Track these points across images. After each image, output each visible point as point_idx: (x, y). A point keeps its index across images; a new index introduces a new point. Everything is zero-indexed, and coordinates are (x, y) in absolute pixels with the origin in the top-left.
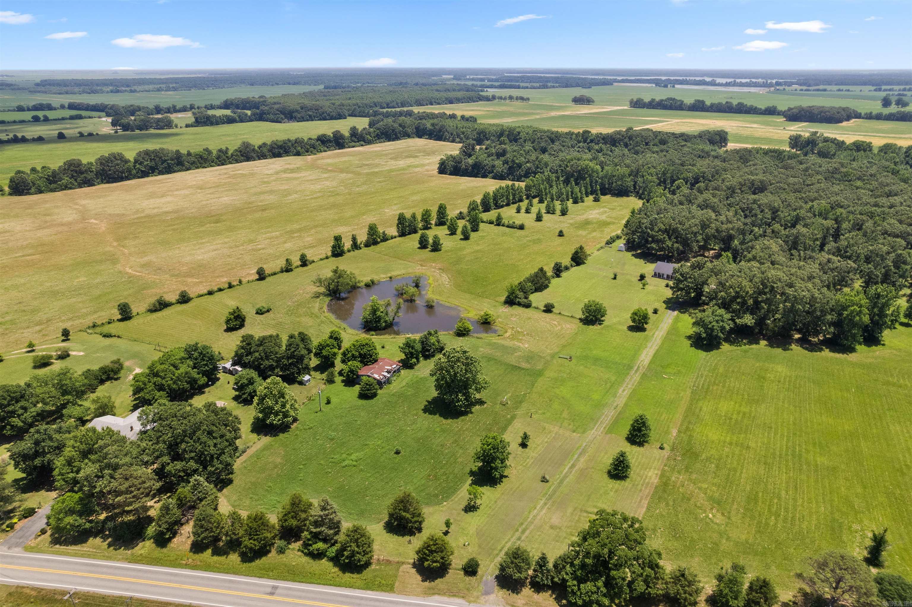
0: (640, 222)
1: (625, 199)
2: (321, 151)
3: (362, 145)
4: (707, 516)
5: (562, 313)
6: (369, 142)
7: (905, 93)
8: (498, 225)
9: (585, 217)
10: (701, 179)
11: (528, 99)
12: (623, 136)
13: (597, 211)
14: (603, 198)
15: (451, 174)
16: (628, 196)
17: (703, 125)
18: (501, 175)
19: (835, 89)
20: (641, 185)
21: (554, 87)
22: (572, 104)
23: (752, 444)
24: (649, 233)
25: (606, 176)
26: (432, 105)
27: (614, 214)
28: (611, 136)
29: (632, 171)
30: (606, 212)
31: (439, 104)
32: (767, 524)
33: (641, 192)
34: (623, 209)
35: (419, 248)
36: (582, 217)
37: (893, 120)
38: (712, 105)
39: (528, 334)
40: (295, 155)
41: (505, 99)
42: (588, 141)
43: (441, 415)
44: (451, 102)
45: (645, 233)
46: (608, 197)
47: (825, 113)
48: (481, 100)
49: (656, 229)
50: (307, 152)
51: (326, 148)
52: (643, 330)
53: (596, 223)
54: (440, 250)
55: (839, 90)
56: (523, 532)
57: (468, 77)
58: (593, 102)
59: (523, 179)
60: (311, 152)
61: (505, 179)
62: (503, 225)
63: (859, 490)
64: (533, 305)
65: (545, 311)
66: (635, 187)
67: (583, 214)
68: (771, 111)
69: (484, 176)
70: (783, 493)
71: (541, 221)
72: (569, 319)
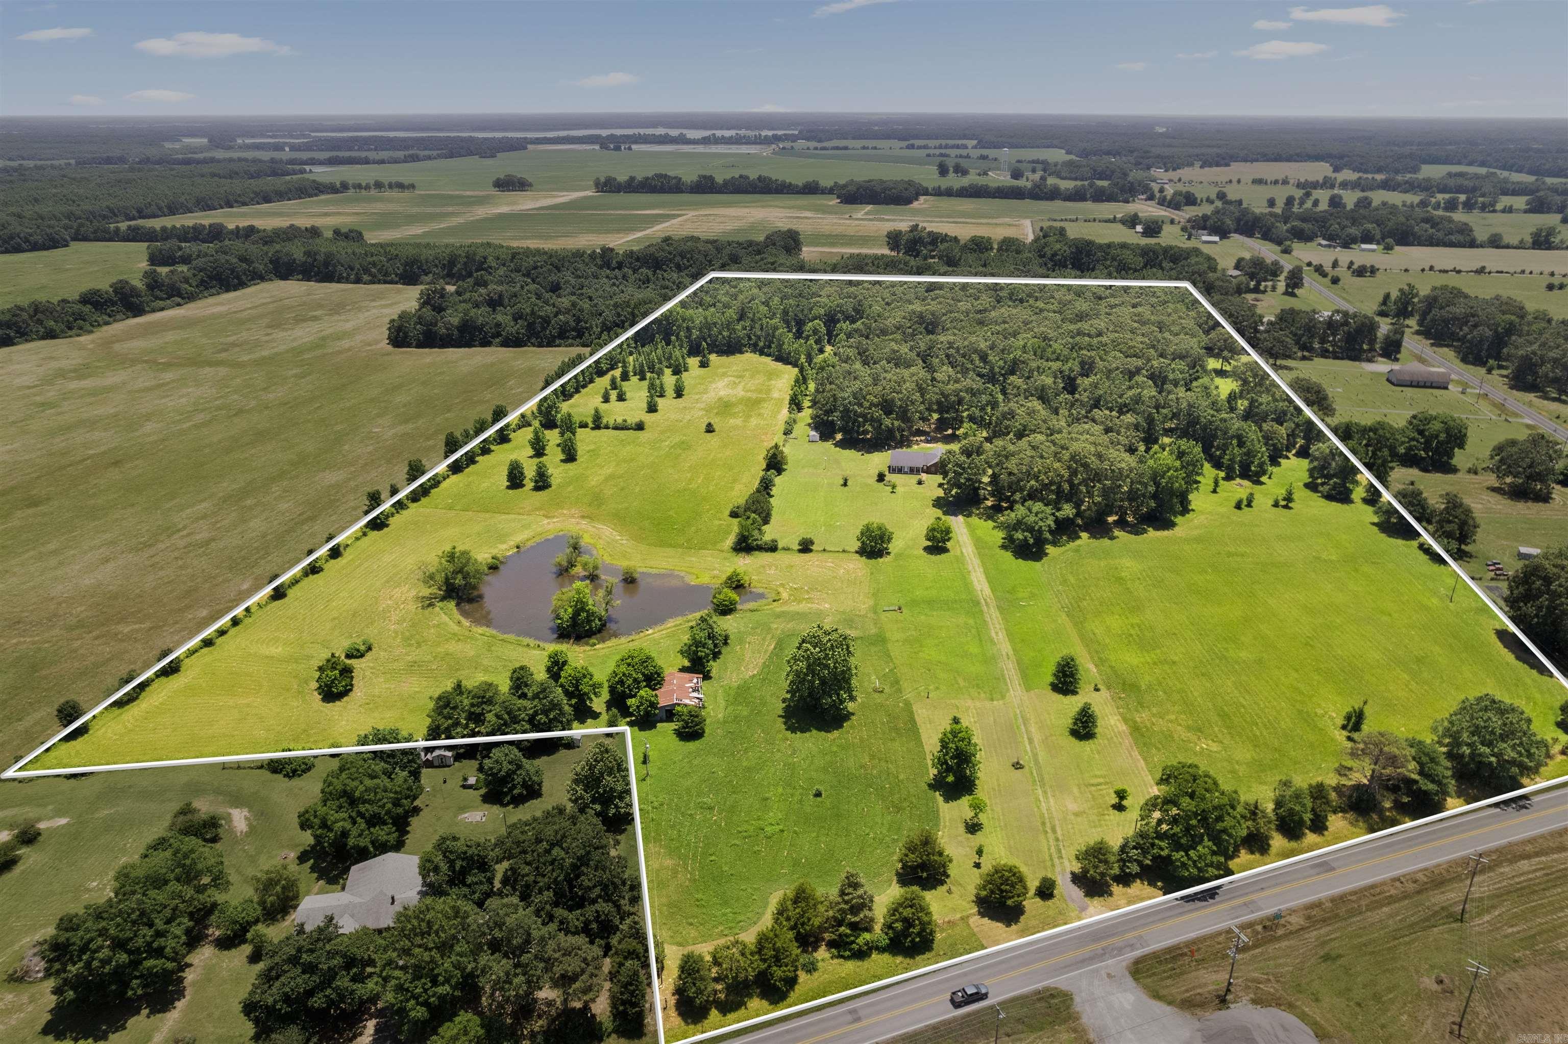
2: (99, 325)
3: (179, 305)
4: (1202, 748)
5: (827, 548)
6: (191, 298)
7: (948, 151)
8: (597, 427)
9: (713, 395)
11: (413, 186)
13: (721, 383)
14: (710, 360)
15: (419, 346)
17: (738, 218)
18: (517, 338)
19: (859, 146)
21: (429, 158)
22: (494, 192)
23: (1176, 659)
24: (856, 412)
26: (232, 207)
27: (750, 384)
30: (734, 383)
31: (245, 204)
32: (1255, 735)
35: (508, 487)
37: (966, 196)
38: (726, 183)
39: (812, 589)
40: (43, 338)
41: (367, 187)
42: (614, 264)
43: (819, 729)
44: (267, 200)
45: (849, 411)
46: (716, 357)
47: (890, 189)
48: (322, 192)
50: (70, 328)
51: (106, 318)
52: (945, 550)
53: (740, 403)
54: (550, 486)
55: (864, 148)
56: (1054, 830)
57: (239, 141)
58: (530, 185)
59: (557, 342)
60: (81, 328)
61: (525, 345)
62: (607, 427)
63: (1296, 675)
64: (780, 546)
65: (800, 551)
67: (705, 389)
68: (811, 189)
69: (485, 343)
70: (1241, 700)
71: (659, 411)
72: (841, 555)
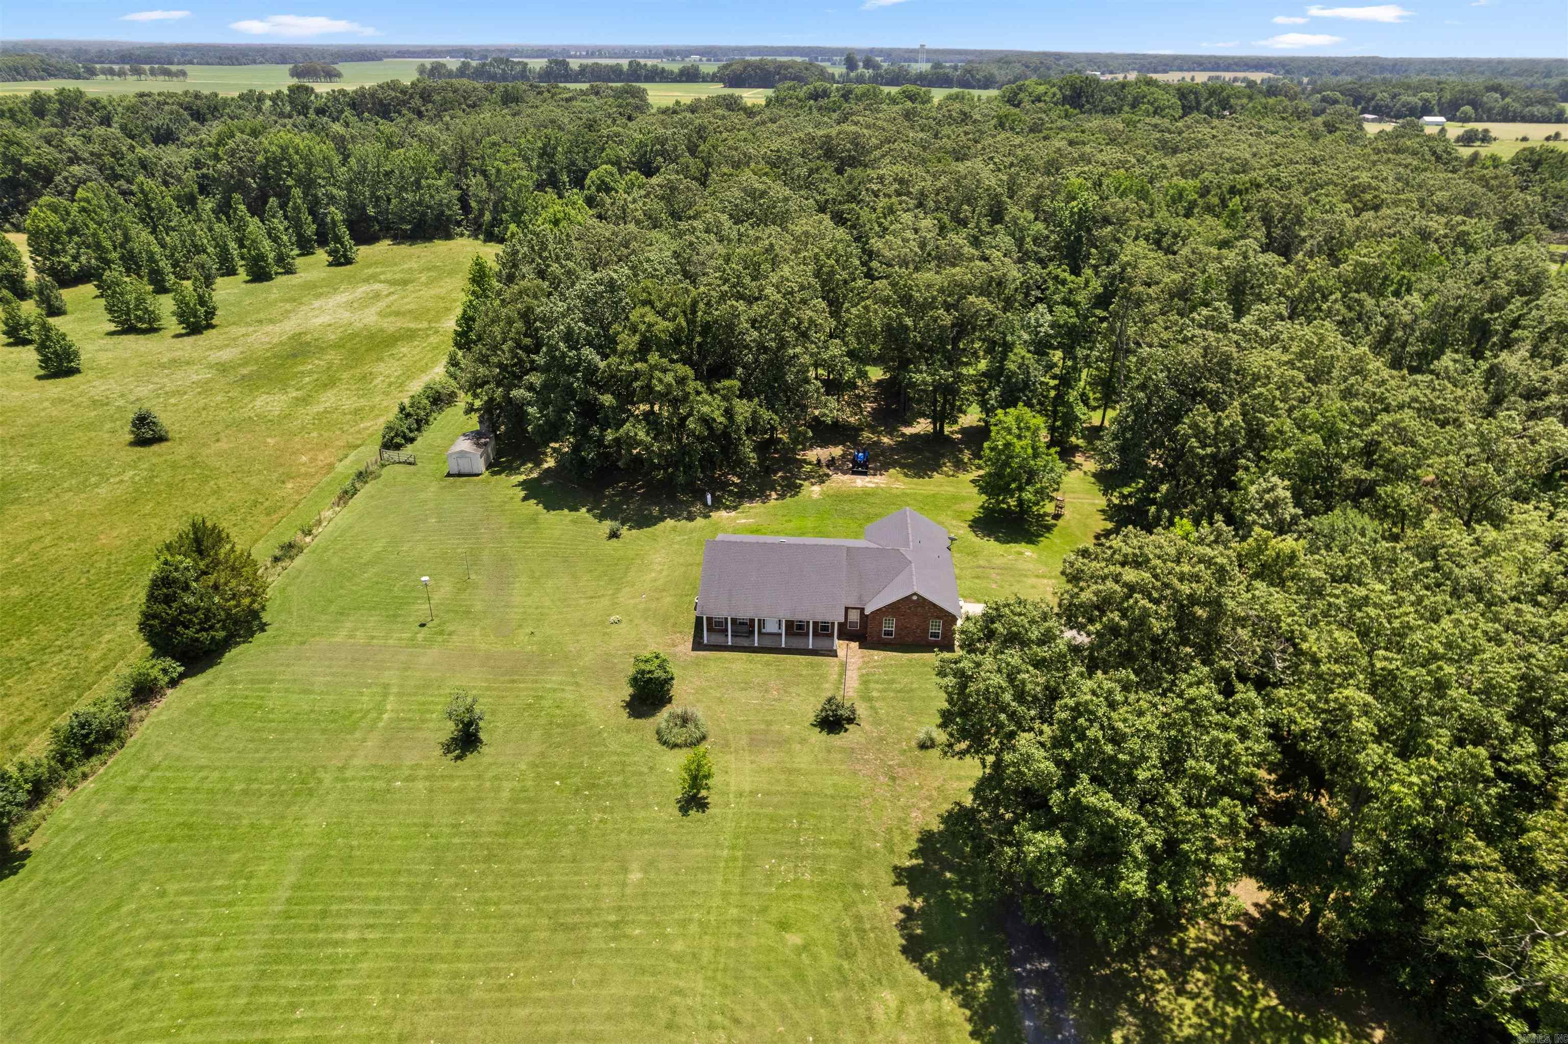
0: (526, 315)
1: (440, 247)
9: (290, 326)
10: (660, 159)
11: (183, 74)
12: (404, 92)
13: (342, 297)
14: (363, 252)
16: (448, 236)
20: (484, 194)
24: (591, 370)
25: (359, 178)
27: (409, 300)
28: (373, 95)
29: (444, 157)
30: (377, 296)
33: (487, 216)
34: (439, 278)
36: (277, 328)
41: (122, 73)
45: (571, 370)
46: (384, 246)
47: (786, 68)
49: (629, 341)
53: (337, 346)
58: (339, 75)
66: (466, 208)
67: (286, 314)
68: (689, 76)
71: (72, 372)
